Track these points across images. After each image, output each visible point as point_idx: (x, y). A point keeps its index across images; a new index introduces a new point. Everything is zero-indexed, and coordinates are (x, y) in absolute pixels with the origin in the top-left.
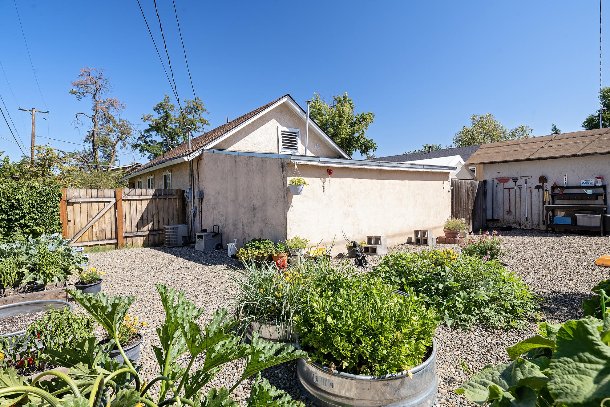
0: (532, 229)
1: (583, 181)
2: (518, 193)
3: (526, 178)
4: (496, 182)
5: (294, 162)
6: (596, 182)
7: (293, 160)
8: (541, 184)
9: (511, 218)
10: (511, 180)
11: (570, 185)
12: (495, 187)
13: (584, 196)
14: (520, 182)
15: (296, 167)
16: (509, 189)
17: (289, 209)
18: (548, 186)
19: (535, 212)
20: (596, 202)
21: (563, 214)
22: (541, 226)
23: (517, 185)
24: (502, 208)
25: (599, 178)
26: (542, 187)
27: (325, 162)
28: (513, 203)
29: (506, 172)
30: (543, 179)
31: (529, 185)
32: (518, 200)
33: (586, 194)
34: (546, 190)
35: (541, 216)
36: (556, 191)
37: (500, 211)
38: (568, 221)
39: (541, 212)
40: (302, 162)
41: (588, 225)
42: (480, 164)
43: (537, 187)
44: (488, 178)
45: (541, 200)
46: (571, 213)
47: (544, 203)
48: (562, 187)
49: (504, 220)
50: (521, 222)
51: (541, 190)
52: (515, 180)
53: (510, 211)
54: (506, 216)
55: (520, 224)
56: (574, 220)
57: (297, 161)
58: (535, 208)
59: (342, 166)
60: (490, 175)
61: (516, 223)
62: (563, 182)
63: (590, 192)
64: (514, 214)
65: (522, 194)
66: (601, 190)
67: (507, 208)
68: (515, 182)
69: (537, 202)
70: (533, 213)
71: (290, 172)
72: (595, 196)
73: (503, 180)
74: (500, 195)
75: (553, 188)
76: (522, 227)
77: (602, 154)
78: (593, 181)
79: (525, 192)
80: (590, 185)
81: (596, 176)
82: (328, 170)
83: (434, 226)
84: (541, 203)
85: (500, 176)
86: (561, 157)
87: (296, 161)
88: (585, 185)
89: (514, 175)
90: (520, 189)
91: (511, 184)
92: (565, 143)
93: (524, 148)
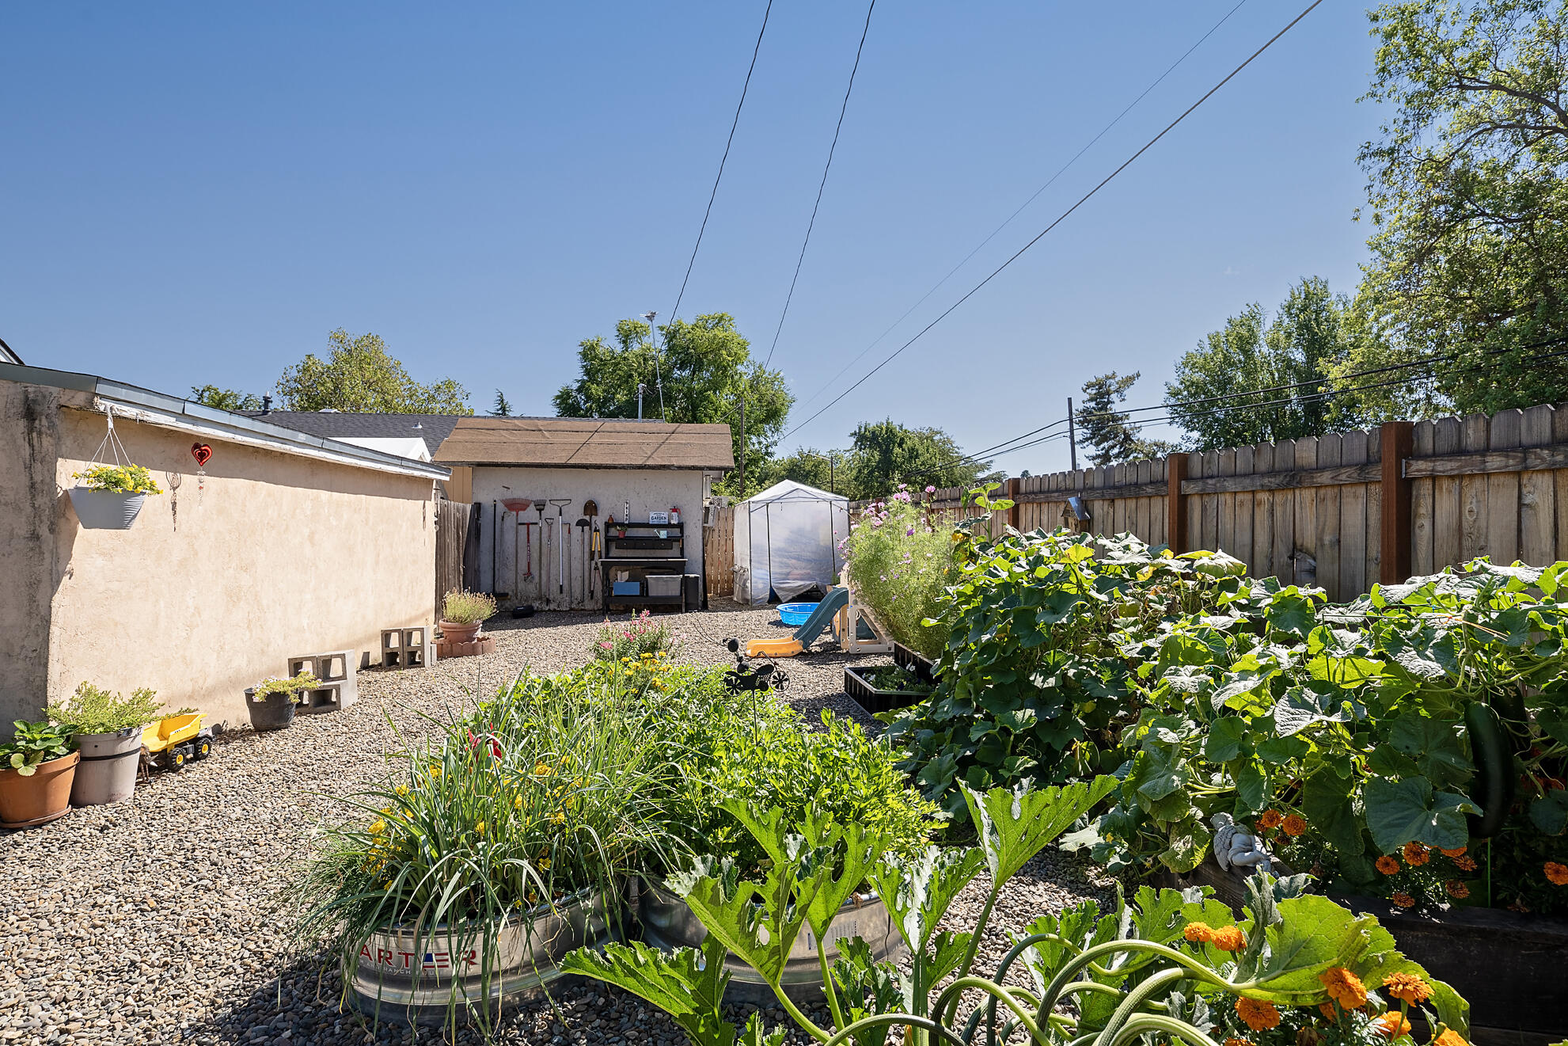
0: (571, 609)
1: (652, 514)
2: (545, 536)
3: (561, 504)
4: (501, 508)
5: (102, 405)
6: (670, 517)
7: (103, 397)
8: (587, 518)
9: (531, 589)
10: (532, 505)
11: (633, 521)
12: (498, 520)
13: (655, 543)
14: (550, 511)
15: (111, 425)
16: (528, 524)
17: (58, 582)
18: (599, 521)
19: (577, 573)
20: (670, 553)
21: (626, 575)
22: (586, 602)
23: (543, 517)
24: (513, 568)
25: (674, 510)
26: (589, 524)
27: (195, 420)
28: (535, 555)
29: (523, 487)
30: (591, 508)
31: (566, 517)
32: (545, 550)
33: (657, 539)
34: (596, 530)
35: (587, 582)
36: (613, 532)
37: (510, 575)
38: (635, 589)
39: (587, 574)
40: (130, 412)
41: (664, 594)
42: (470, 464)
43: (581, 523)
44: (486, 498)
45: (587, 549)
46: (639, 573)
47: (592, 554)
48: (622, 525)
49: (516, 595)
50: (551, 597)
51: (586, 528)
52: (540, 507)
53: (529, 573)
54: (521, 585)
55: (548, 601)
56: (644, 587)
57: (116, 406)
58: (576, 565)
59: (240, 439)
60: (490, 493)
61: (541, 599)
62: (622, 516)
63: (663, 534)
64: (537, 579)
65: (554, 537)
66: (676, 532)
67: (523, 566)
68: (540, 510)
69: (580, 554)
70: (573, 576)
71: (68, 442)
72: (670, 541)
73: (515, 506)
74: (509, 537)
75: (609, 525)
76: (552, 606)
77: (680, 468)
78: (666, 515)
79: (560, 531)
80: (662, 522)
81: (670, 506)
82: (197, 446)
83: (408, 617)
84: (587, 556)
85: (509, 495)
86: (623, 467)
87: (109, 404)
88: (656, 522)
89: (538, 496)
90: (550, 525)
91: (530, 514)
92: (622, 441)
93: (552, 440)
